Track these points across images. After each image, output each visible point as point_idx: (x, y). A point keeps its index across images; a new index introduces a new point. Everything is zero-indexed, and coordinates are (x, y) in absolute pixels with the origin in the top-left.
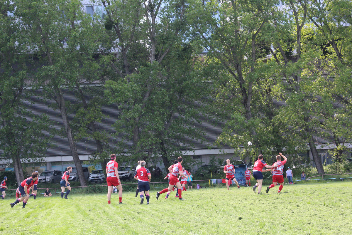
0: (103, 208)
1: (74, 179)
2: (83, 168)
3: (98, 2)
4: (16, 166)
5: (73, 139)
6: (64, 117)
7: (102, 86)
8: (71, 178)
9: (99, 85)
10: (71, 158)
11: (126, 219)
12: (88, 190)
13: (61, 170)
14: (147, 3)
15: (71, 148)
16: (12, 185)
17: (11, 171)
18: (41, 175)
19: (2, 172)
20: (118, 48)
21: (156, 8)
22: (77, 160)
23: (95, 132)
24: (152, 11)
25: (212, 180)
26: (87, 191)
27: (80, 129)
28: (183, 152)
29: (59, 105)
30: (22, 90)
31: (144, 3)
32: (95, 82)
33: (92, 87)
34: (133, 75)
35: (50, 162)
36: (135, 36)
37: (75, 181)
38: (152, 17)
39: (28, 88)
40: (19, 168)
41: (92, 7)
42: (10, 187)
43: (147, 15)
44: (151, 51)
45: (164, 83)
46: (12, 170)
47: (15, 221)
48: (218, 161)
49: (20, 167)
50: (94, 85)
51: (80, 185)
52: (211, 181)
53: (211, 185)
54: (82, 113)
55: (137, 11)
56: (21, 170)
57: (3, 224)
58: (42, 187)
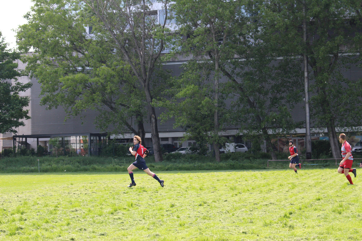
4: (331, 135)
16: (326, 154)
17: (326, 140)
18: (357, 145)
19: (317, 141)
30: (338, 56)
39: (344, 55)
42: (324, 156)
47: (332, 191)
49: (335, 136)
56: (335, 139)
57: (320, 193)
58: (358, 158)
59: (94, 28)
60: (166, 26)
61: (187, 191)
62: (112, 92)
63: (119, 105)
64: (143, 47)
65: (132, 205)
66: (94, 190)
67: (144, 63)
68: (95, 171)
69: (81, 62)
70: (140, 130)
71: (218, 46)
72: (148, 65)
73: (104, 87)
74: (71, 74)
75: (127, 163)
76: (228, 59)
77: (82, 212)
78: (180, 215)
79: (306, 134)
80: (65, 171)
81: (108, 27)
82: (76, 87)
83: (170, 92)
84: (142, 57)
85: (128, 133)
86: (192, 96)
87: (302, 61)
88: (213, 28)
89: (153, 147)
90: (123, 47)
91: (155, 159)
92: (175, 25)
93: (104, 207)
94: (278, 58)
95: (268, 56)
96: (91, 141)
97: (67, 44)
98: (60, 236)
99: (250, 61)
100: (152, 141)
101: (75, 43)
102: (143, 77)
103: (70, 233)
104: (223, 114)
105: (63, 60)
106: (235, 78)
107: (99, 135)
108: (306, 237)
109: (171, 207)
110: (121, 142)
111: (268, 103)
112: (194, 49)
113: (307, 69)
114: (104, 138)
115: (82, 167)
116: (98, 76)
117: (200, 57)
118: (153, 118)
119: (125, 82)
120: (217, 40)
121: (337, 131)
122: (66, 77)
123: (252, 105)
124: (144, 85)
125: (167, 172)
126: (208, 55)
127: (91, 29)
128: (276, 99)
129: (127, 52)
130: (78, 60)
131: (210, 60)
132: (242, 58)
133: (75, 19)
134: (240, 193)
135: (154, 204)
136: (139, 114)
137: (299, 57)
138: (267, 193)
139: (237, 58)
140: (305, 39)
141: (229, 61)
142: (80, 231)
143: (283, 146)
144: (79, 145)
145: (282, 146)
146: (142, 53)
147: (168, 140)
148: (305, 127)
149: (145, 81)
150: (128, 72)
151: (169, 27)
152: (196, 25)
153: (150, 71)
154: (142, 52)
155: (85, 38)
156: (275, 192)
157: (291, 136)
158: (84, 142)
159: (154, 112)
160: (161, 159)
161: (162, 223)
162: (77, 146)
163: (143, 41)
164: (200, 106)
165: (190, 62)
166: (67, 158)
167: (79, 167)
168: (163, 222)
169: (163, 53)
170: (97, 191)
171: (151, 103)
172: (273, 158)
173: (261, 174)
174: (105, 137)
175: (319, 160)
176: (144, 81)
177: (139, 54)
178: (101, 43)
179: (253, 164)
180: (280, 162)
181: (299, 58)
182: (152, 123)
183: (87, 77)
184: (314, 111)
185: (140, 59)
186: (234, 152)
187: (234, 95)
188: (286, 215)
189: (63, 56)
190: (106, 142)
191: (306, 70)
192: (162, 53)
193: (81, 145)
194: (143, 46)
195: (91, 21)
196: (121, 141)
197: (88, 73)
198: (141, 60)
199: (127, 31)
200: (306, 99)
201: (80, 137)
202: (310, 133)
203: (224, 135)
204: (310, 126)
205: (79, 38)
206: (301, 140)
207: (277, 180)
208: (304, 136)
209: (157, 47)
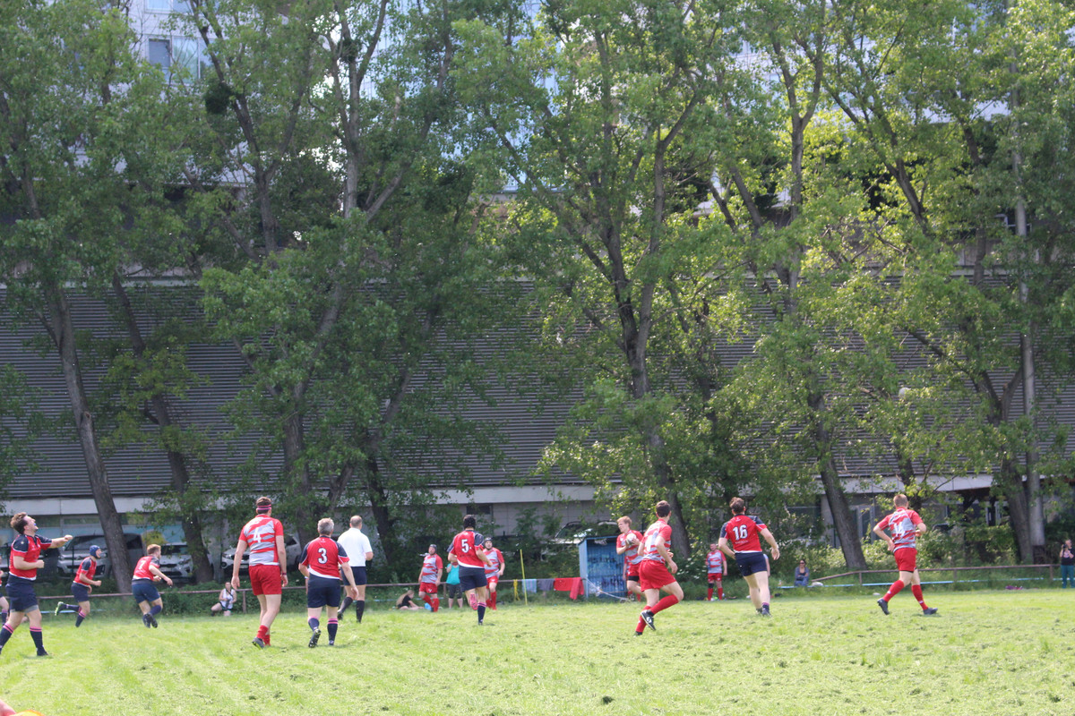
0: (185, 661)
2: (126, 536)
3: (185, 27)
5: (97, 448)
6: (72, 378)
7: (192, 286)
9: (180, 283)
10: (89, 506)
11: (256, 696)
14: (336, 36)
15: (89, 474)
20: (244, 170)
21: (365, 50)
22: (108, 512)
23: (168, 427)
24: (350, 60)
25: (524, 580)
27: (119, 417)
28: (437, 493)
29: (55, 341)
31: (328, 36)
32: (169, 273)
33: (160, 287)
34: (288, 253)
36: (299, 135)
38: (350, 77)
41: (166, 43)
43: (335, 73)
44: (345, 181)
45: (384, 281)
48: (543, 523)
50: (166, 283)
51: (115, 590)
52: (520, 584)
53: (522, 597)
54: (127, 368)
55: (306, 58)
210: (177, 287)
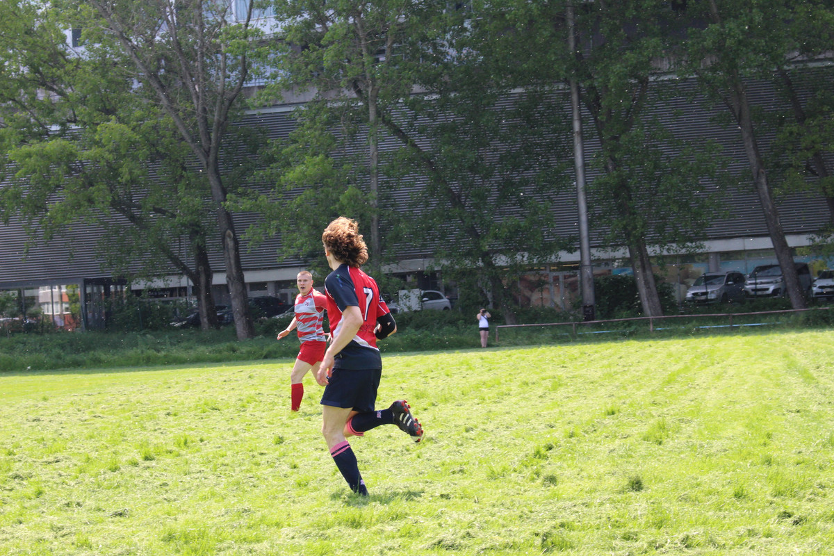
1: (775, 292)
2: (796, 264)
4: (638, 263)
5: (770, 197)
6: (749, 144)
8: (768, 289)
10: (766, 243)
12: (811, 318)
13: (742, 272)
15: (766, 218)
16: (629, 308)
17: (626, 276)
18: (696, 285)
19: (606, 279)
22: (781, 246)
23: (825, 178)
26: (808, 319)
27: (787, 172)
29: (735, 116)
30: (647, 83)
32: (821, 56)
33: (814, 68)
35: (717, 253)
37: (779, 296)
39: (661, 78)
40: (644, 269)
42: (624, 313)
46: (627, 272)
49: (646, 266)
50: (819, 64)
51: (790, 307)
54: (792, 133)
56: (648, 272)
57: (614, 399)
58: (700, 313)
59: (84, 32)
60: (250, 23)
61: (312, 405)
62: (133, 181)
63: (150, 211)
64: (201, 75)
65: (186, 443)
66: (98, 411)
67: (204, 110)
68: (97, 365)
69: (57, 114)
70: (201, 268)
71: (373, 66)
72: (214, 116)
73: (113, 171)
74: (35, 141)
75: (172, 344)
76: (398, 96)
77: (70, 463)
78: (297, 462)
79: (580, 262)
80: (29, 368)
81: (116, 29)
82: (48, 171)
83: (266, 176)
84: (198, 97)
85: (173, 274)
86: (318, 184)
87: (567, 96)
88: (362, 27)
89: (230, 306)
90: (154, 76)
91: (238, 333)
92: (274, 20)
93: (120, 448)
94: (513, 91)
95: (490, 87)
96: (87, 297)
97: (23, 72)
98: (21, 523)
99: (448, 100)
100: (228, 292)
101: (41, 69)
102: (203, 144)
103: (42, 515)
104: (390, 223)
105: (14, 110)
106: (417, 141)
107: (106, 283)
108: (584, 501)
109: (276, 443)
110: (157, 296)
111: (495, 194)
112: (318, 75)
113: (580, 115)
114: (116, 288)
115: (68, 358)
116: (98, 143)
117: (332, 94)
118: (229, 236)
119: (163, 156)
120: (370, 53)
121: (653, 254)
122: (22, 147)
123: (456, 200)
124: (205, 162)
125: (265, 361)
126: (352, 89)
127: (76, 34)
128: (513, 184)
129: (162, 86)
130: (49, 109)
131: (356, 99)
132: (431, 93)
133: (39, 12)
134: (434, 405)
135: (236, 439)
136: (195, 230)
137: (561, 86)
138: (495, 402)
139: (417, 94)
140: (572, 44)
141: (400, 101)
142: (67, 508)
143: (530, 293)
144: (59, 305)
145: (527, 293)
146: (199, 88)
147: (266, 289)
148: (579, 248)
149: (207, 153)
150: (168, 134)
151: (259, 25)
152: (323, 20)
153: (218, 128)
154: (199, 85)
155: (64, 57)
156: (514, 399)
157: (548, 269)
158: (70, 300)
159: (231, 226)
160: (252, 333)
161: (257, 483)
162: (54, 308)
163: (199, 59)
164: (337, 206)
165: (309, 105)
166: (32, 339)
167: (60, 358)
168: (258, 479)
169: (249, 87)
170: (104, 413)
171: (222, 203)
172: (508, 321)
173: (482, 359)
174: (119, 287)
175: (613, 322)
176: (205, 152)
177: (191, 89)
178: (103, 66)
179: (462, 337)
180: (525, 329)
181: (560, 88)
182: (228, 251)
183: (73, 146)
184: (599, 209)
185: (195, 101)
186: (419, 311)
187: (417, 180)
188: (538, 452)
189: (14, 100)
190: (121, 298)
191: (576, 117)
192: (245, 85)
193: (65, 306)
194: (200, 71)
195: (78, 16)
196: (156, 294)
197: (74, 138)
198: (198, 105)
199: (163, 37)
200: (580, 183)
201: (60, 288)
202: (591, 261)
203: (395, 271)
204: (589, 244)
205: (49, 56)
206: (570, 276)
207: (519, 371)
208: (576, 268)
209: (234, 73)
210: (828, 67)
